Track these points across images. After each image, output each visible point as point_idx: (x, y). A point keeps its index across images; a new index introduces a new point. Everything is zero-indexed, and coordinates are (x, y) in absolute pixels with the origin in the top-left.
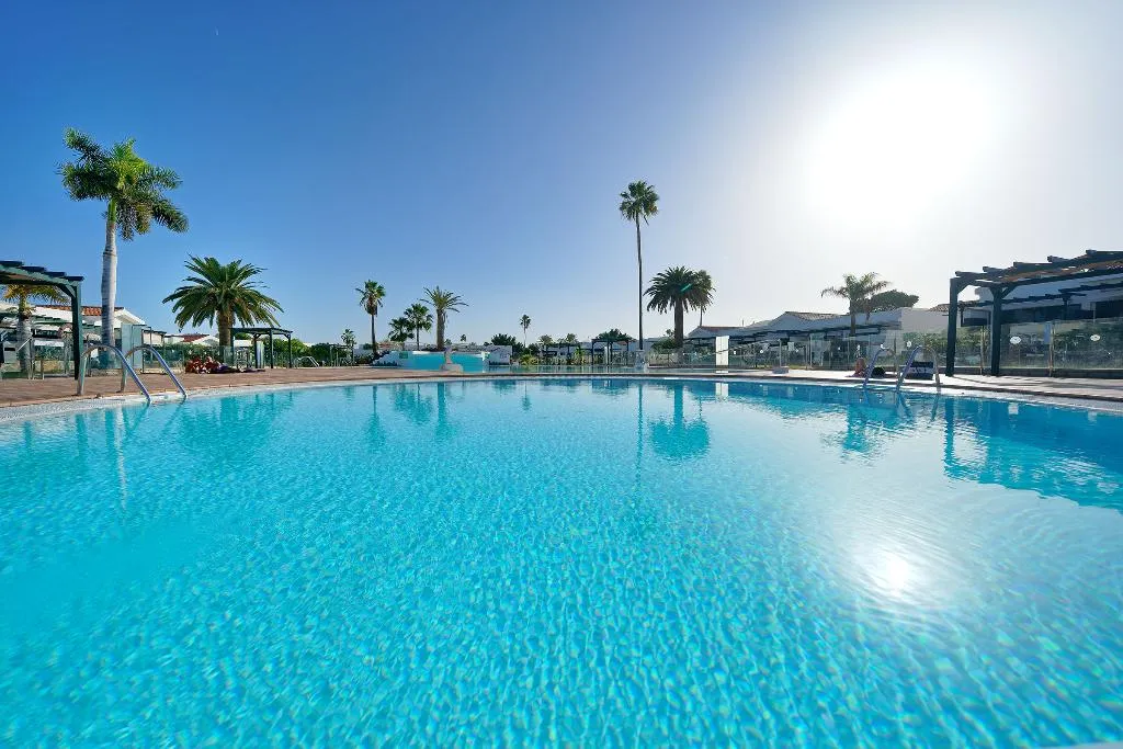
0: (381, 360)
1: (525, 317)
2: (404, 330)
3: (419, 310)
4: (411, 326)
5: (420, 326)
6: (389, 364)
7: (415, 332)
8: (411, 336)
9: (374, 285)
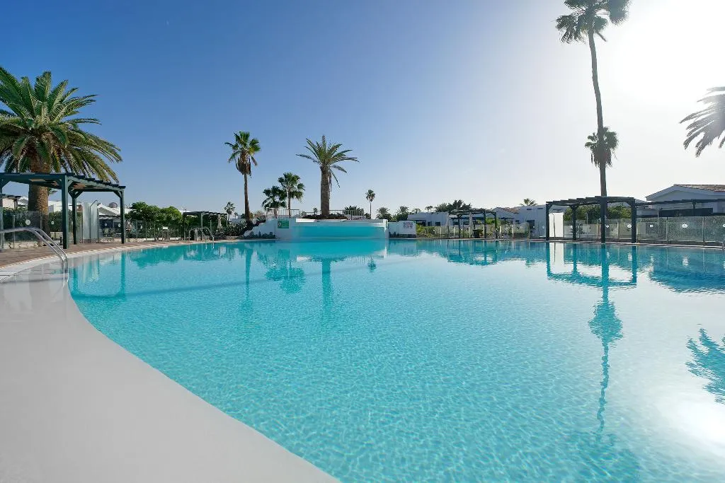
0: (256, 230)
1: (370, 192)
2: (277, 199)
3: (289, 179)
4: (283, 195)
5: (292, 195)
6: (265, 236)
7: (286, 200)
8: (283, 205)
9: (246, 136)
